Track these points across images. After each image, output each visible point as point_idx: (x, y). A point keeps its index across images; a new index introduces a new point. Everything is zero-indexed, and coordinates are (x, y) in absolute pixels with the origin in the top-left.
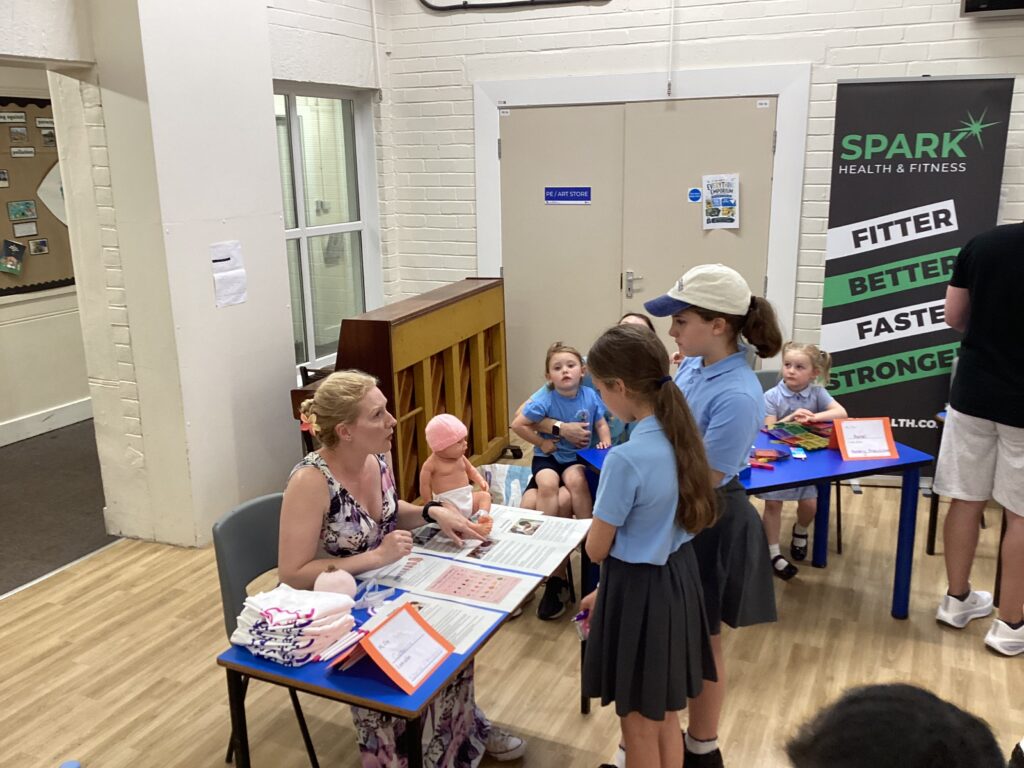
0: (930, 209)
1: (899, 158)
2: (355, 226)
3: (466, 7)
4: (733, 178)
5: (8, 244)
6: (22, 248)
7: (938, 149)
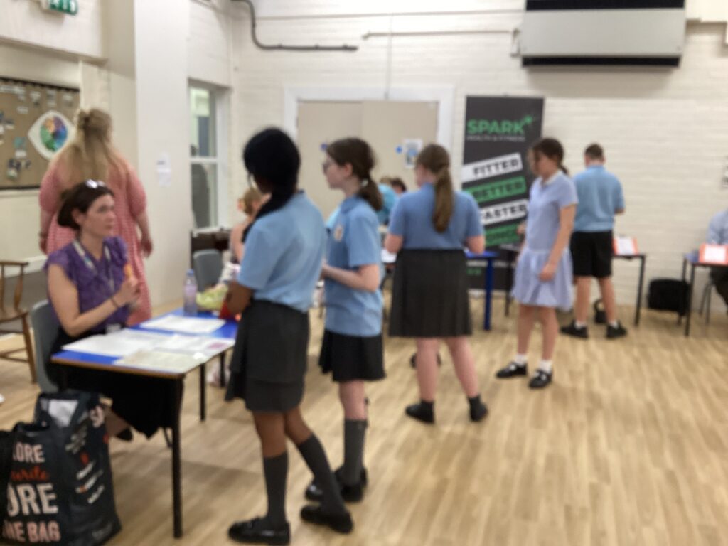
0: (509, 158)
1: (494, 134)
2: (213, 160)
3: (281, 48)
4: (419, 142)
5: (12, 161)
6: (19, 164)
7: (513, 129)
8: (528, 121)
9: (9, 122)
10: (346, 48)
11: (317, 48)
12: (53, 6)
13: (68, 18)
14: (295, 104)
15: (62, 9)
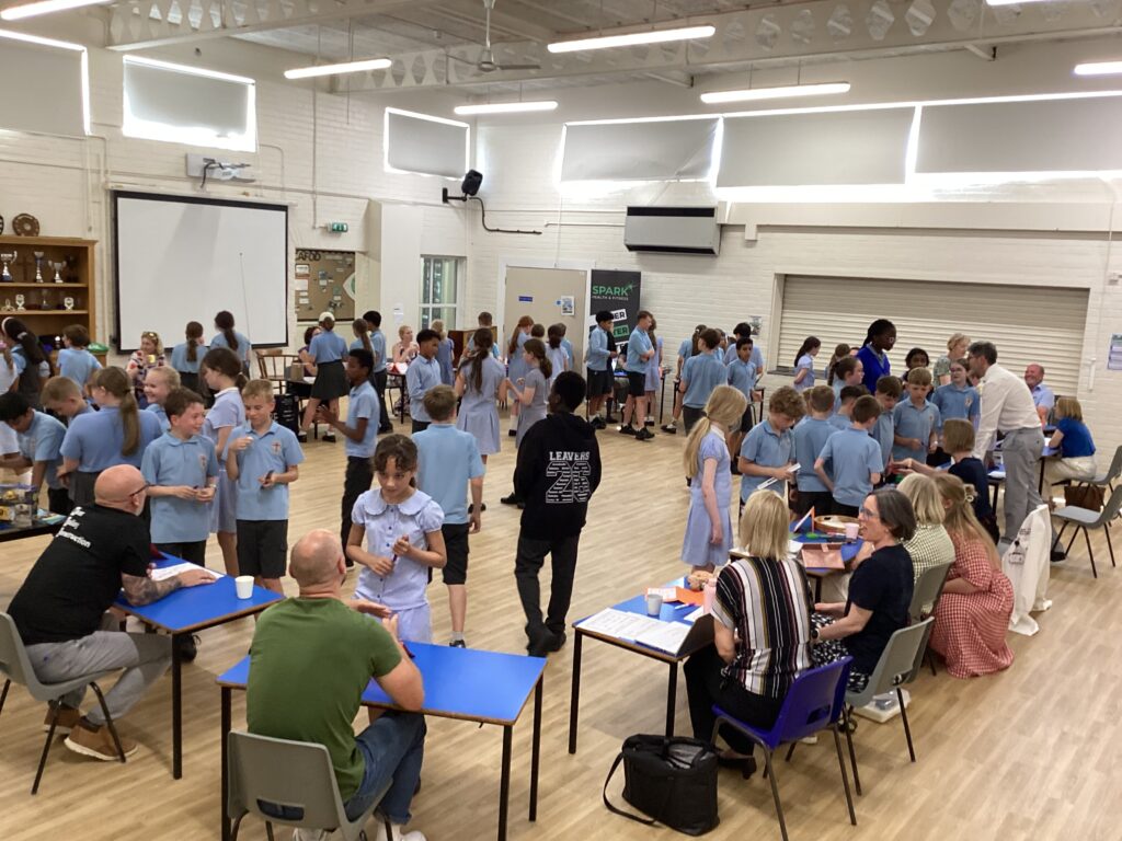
0: (619, 311)
1: (609, 295)
2: (454, 305)
3: (497, 230)
4: (572, 298)
5: (331, 303)
6: (334, 305)
7: (620, 292)
8: (631, 287)
9: (330, 278)
10: (534, 232)
11: (518, 232)
12: (334, 230)
13: (343, 234)
14: (505, 269)
15: (338, 230)
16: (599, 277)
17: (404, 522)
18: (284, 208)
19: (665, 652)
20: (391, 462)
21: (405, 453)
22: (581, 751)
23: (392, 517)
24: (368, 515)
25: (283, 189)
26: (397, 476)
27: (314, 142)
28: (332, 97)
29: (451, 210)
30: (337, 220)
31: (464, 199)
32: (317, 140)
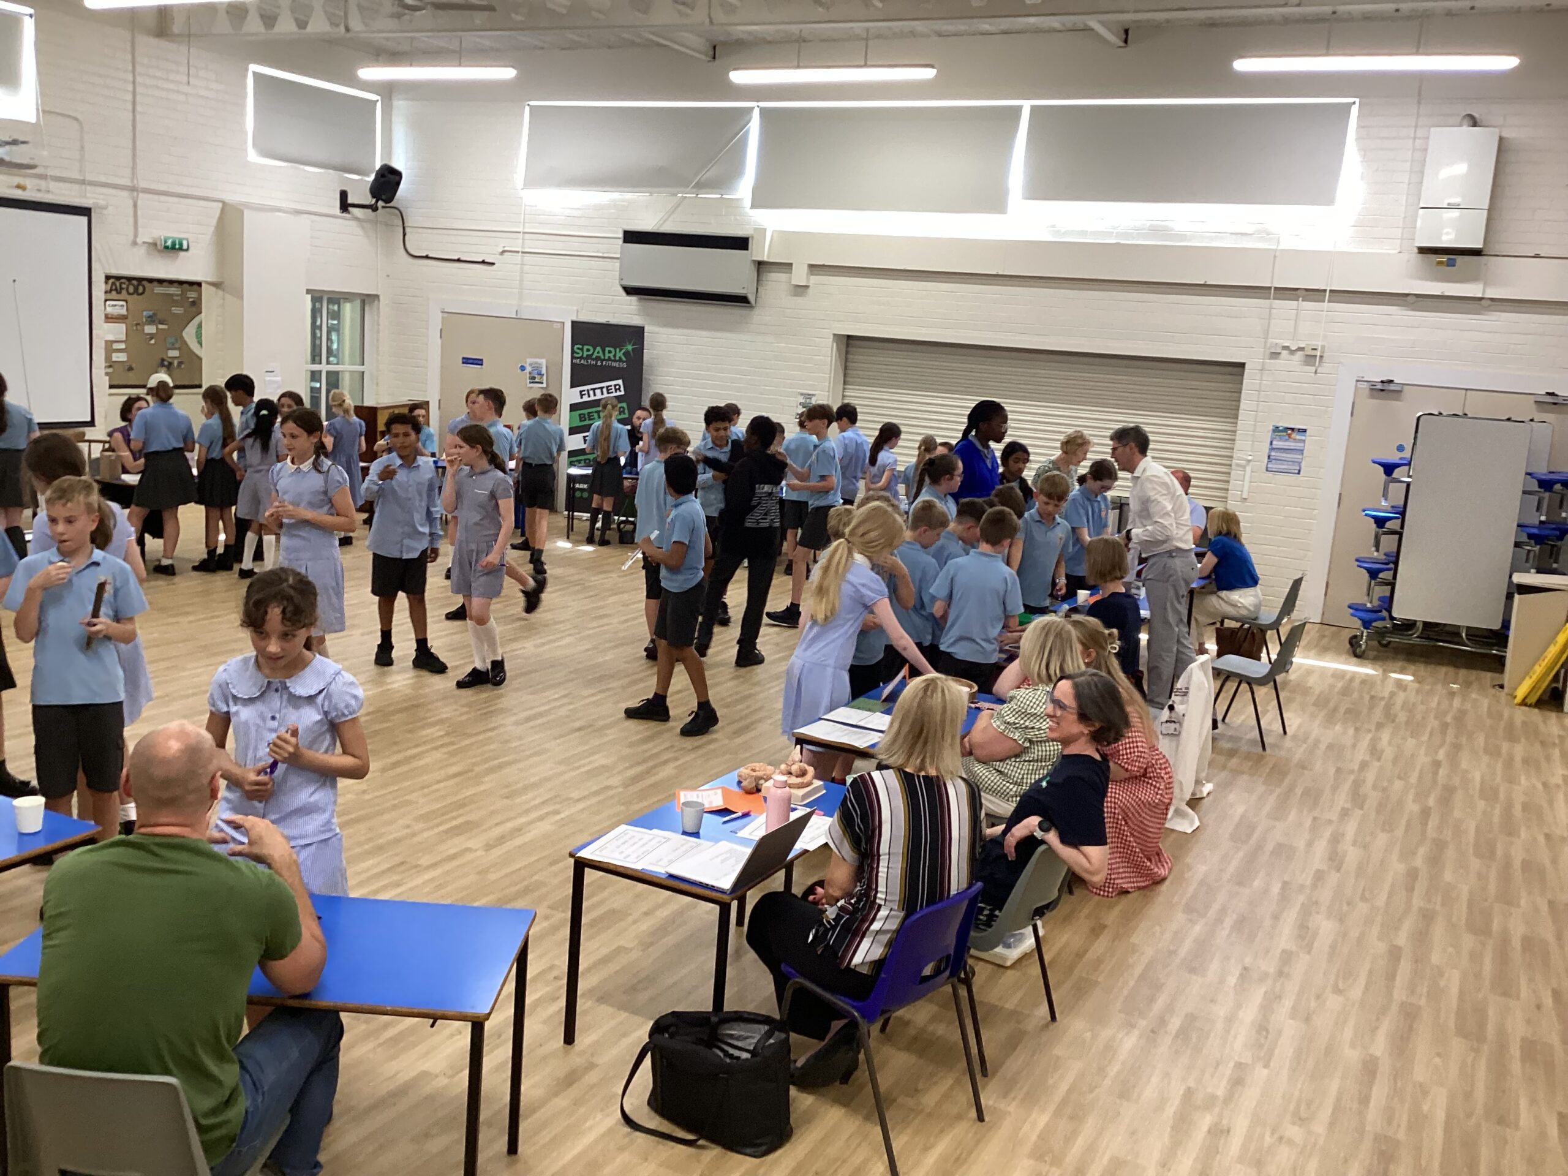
0: (612, 383)
1: (598, 358)
2: (360, 368)
3: (427, 257)
4: (543, 362)
5: (163, 360)
6: (170, 364)
7: (615, 355)
8: (630, 347)
9: (161, 323)
10: (483, 262)
11: (459, 260)
12: (166, 248)
13: (182, 254)
14: (440, 315)
15: (174, 248)
16: (583, 332)
17: (297, 707)
18: (85, 212)
19: (712, 888)
20: (275, 613)
21: (297, 598)
22: (582, 1039)
23: (276, 701)
24: (236, 699)
25: (83, 182)
26: (285, 636)
27: (134, 110)
28: (163, 43)
29: (353, 223)
30: (171, 233)
31: (374, 208)
32: (139, 108)
